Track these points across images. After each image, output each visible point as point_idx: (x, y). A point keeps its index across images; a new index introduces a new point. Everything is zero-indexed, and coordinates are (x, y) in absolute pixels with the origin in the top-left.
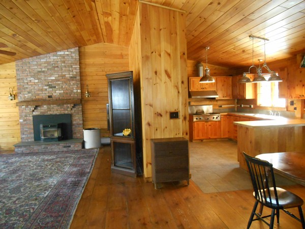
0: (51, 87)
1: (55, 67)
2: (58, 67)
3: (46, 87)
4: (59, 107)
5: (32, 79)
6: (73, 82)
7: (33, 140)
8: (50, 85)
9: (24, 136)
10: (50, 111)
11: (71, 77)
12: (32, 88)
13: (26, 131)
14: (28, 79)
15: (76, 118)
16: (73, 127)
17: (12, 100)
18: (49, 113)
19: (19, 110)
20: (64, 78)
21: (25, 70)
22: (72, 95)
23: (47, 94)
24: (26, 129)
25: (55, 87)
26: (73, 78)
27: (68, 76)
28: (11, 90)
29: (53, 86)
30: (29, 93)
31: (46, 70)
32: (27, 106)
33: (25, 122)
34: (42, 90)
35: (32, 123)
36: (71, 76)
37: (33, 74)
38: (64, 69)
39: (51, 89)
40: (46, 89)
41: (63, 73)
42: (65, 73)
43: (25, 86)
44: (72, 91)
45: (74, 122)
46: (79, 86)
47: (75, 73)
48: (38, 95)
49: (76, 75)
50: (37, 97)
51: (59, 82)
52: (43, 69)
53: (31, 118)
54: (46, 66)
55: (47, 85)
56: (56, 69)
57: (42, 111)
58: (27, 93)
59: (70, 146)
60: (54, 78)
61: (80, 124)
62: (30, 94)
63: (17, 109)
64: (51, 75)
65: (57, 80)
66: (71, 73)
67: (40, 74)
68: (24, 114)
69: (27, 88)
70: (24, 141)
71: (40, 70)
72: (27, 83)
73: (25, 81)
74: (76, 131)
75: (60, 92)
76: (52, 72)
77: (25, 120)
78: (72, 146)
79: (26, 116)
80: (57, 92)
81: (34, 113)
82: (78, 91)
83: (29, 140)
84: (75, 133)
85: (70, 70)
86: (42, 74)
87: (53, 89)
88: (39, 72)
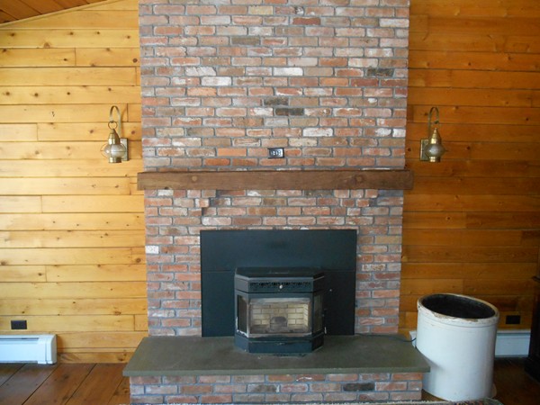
0: (282, 109)
1: (304, 22)
2: (316, 21)
3: (260, 112)
4: (312, 200)
5: (204, 71)
6: (379, 92)
7: (196, 331)
8: (278, 101)
9: (161, 314)
10: (274, 214)
11: (371, 71)
12: (204, 111)
13: (169, 293)
14: (190, 72)
15: (377, 249)
16: (362, 285)
17: (119, 160)
18: (269, 223)
19: (147, 204)
20: (341, 74)
21: (180, 32)
22: (368, 151)
23: (266, 143)
24: (171, 287)
25: (299, 112)
26: (377, 75)
27: (358, 63)
28: (116, 116)
29: (291, 106)
30: (190, 132)
31: (269, 32)
32: (181, 191)
33: (169, 258)
34: (244, 122)
35: (196, 262)
36: (373, 64)
37: (211, 50)
38: (342, 31)
39: (283, 121)
40: (262, 120)
41: (339, 52)
42: (349, 52)
43: (174, 104)
44: (370, 132)
45: (366, 268)
46: (403, 110)
47: (388, 53)
48: (227, 142)
49: (393, 62)
50: (222, 152)
51: (319, 92)
52: (257, 31)
53: (195, 242)
54: (266, 18)
55: (267, 104)
56: (308, 29)
57: (241, 212)
58: (181, 132)
59: (369, 387)
60: (298, 72)
61: (391, 276)
62: (194, 140)
63: (137, 201)
64: (287, 57)
65: (310, 81)
66: (372, 52)
67: (239, 49)
68: (165, 223)
69: (183, 110)
70: (159, 333)
71: (241, 32)
72: (185, 88)
73: (177, 81)
74: (371, 304)
75: (321, 133)
76: (294, 41)
77: (167, 250)
78: (379, 386)
79: (173, 232)
80: (306, 132)
81: (206, 221)
82: (396, 131)
83: (182, 332)
84: (368, 313)
85: (367, 39)
86: (251, 51)
87: (294, 119)
88: (238, 41)
